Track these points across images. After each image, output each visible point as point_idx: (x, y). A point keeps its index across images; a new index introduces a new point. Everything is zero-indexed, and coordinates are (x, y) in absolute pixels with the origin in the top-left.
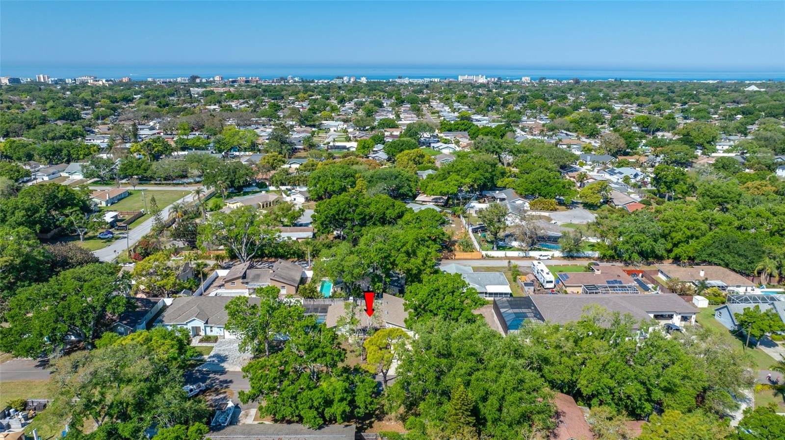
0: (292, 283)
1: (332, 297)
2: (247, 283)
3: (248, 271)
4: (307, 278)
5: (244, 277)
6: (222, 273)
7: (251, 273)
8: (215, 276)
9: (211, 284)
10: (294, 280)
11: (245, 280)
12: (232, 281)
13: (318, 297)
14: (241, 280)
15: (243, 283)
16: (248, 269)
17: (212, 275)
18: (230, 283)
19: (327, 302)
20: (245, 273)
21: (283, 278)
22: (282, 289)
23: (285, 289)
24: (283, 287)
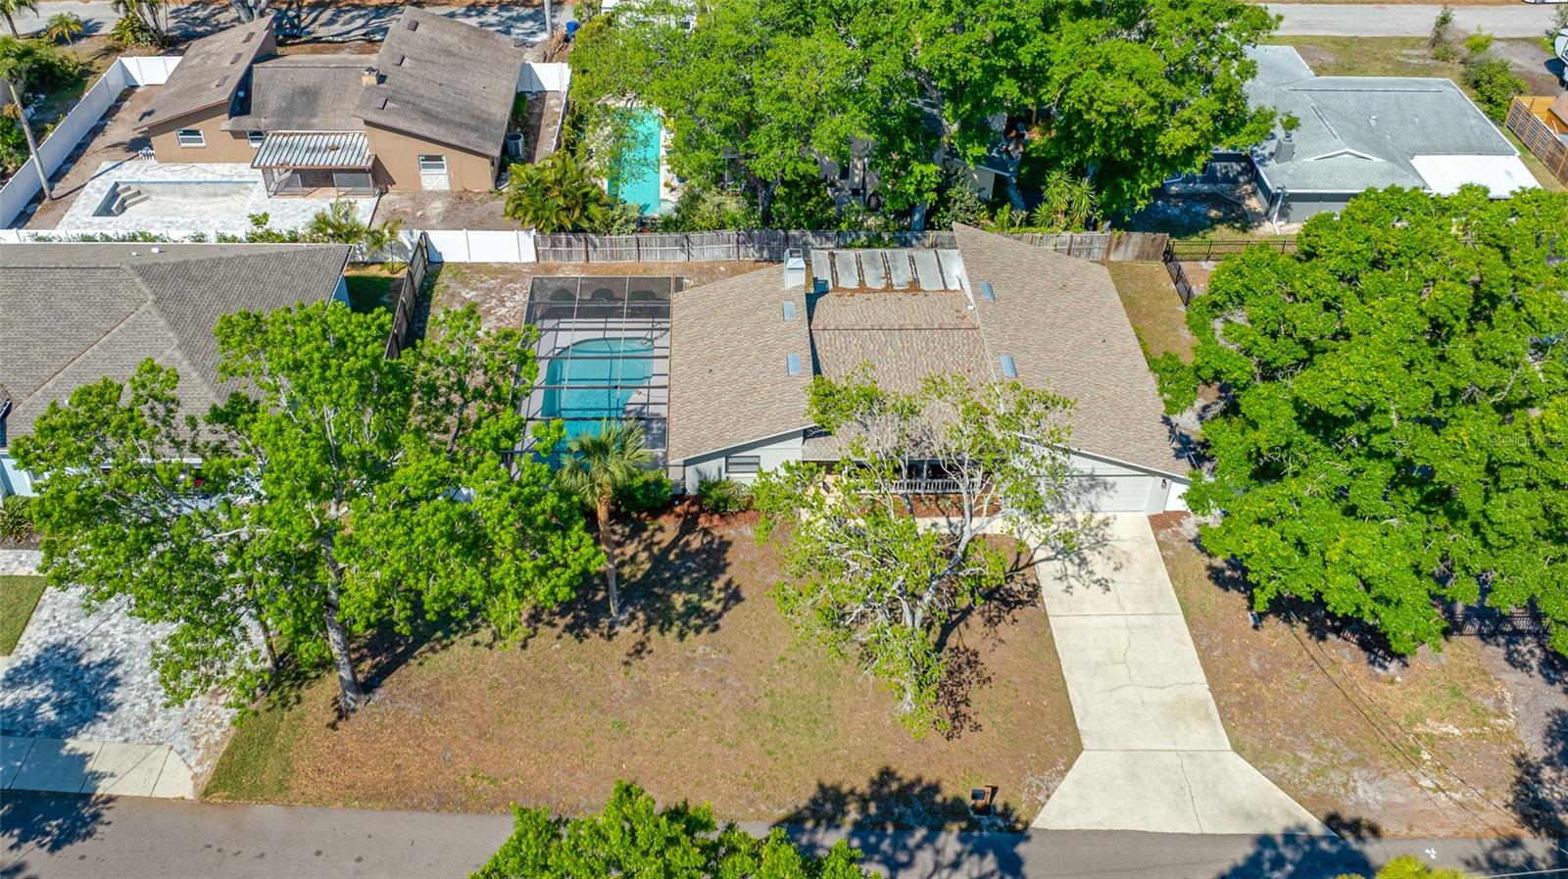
0: (472, 140)
1: (679, 224)
2: (257, 135)
3: (261, 71)
4: (541, 95)
5: (241, 103)
6: (151, 70)
7: (275, 81)
8: (122, 86)
9: (96, 131)
10: (480, 124)
11: (247, 123)
12: (186, 123)
13: (608, 226)
14: (225, 123)
15: (237, 134)
16: (257, 60)
17: (107, 80)
18: (173, 136)
19: (660, 258)
20: (245, 83)
21: (428, 116)
22: (424, 166)
23: (442, 166)
24: (433, 160)
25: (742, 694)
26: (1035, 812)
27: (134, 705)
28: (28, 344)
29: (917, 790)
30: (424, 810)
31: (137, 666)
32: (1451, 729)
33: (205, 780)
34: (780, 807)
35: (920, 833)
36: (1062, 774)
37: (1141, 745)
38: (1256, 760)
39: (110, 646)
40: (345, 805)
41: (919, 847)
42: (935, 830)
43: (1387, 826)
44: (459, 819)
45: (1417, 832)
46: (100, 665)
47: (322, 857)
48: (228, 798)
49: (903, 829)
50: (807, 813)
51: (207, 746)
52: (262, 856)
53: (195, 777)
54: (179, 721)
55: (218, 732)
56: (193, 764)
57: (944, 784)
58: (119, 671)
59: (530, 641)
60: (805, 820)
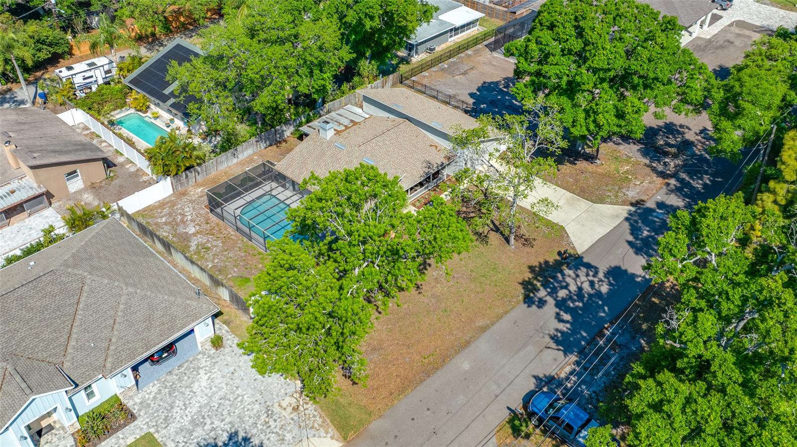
22: (68, 180)
23: (77, 176)
24: (72, 174)
25: (465, 276)
26: (575, 250)
27: (268, 439)
28: (36, 334)
29: (543, 266)
30: (425, 380)
31: (247, 427)
32: (626, 168)
33: (337, 434)
34: (519, 296)
35: (559, 275)
36: (568, 236)
37: (575, 217)
38: (602, 201)
39: (223, 431)
40: (398, 400)
41: (564, 278)
42: (561, 272)
43: (644, 198)
44: (439, 373)
45: (650, 195)
46: (230, 439)
47: (416, 419)
48: (355, 433)
49: (555, 278)
50: (527, 293)
51: (321, 426)
52: (396, 437)
53: (332, 438)
54: (296, 428)
55: (318, 418)
56: (325, 435)
57: (548, 259)
58: (241, 434)
59: (379, 310)
60: (529, 295)
